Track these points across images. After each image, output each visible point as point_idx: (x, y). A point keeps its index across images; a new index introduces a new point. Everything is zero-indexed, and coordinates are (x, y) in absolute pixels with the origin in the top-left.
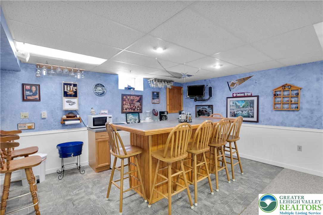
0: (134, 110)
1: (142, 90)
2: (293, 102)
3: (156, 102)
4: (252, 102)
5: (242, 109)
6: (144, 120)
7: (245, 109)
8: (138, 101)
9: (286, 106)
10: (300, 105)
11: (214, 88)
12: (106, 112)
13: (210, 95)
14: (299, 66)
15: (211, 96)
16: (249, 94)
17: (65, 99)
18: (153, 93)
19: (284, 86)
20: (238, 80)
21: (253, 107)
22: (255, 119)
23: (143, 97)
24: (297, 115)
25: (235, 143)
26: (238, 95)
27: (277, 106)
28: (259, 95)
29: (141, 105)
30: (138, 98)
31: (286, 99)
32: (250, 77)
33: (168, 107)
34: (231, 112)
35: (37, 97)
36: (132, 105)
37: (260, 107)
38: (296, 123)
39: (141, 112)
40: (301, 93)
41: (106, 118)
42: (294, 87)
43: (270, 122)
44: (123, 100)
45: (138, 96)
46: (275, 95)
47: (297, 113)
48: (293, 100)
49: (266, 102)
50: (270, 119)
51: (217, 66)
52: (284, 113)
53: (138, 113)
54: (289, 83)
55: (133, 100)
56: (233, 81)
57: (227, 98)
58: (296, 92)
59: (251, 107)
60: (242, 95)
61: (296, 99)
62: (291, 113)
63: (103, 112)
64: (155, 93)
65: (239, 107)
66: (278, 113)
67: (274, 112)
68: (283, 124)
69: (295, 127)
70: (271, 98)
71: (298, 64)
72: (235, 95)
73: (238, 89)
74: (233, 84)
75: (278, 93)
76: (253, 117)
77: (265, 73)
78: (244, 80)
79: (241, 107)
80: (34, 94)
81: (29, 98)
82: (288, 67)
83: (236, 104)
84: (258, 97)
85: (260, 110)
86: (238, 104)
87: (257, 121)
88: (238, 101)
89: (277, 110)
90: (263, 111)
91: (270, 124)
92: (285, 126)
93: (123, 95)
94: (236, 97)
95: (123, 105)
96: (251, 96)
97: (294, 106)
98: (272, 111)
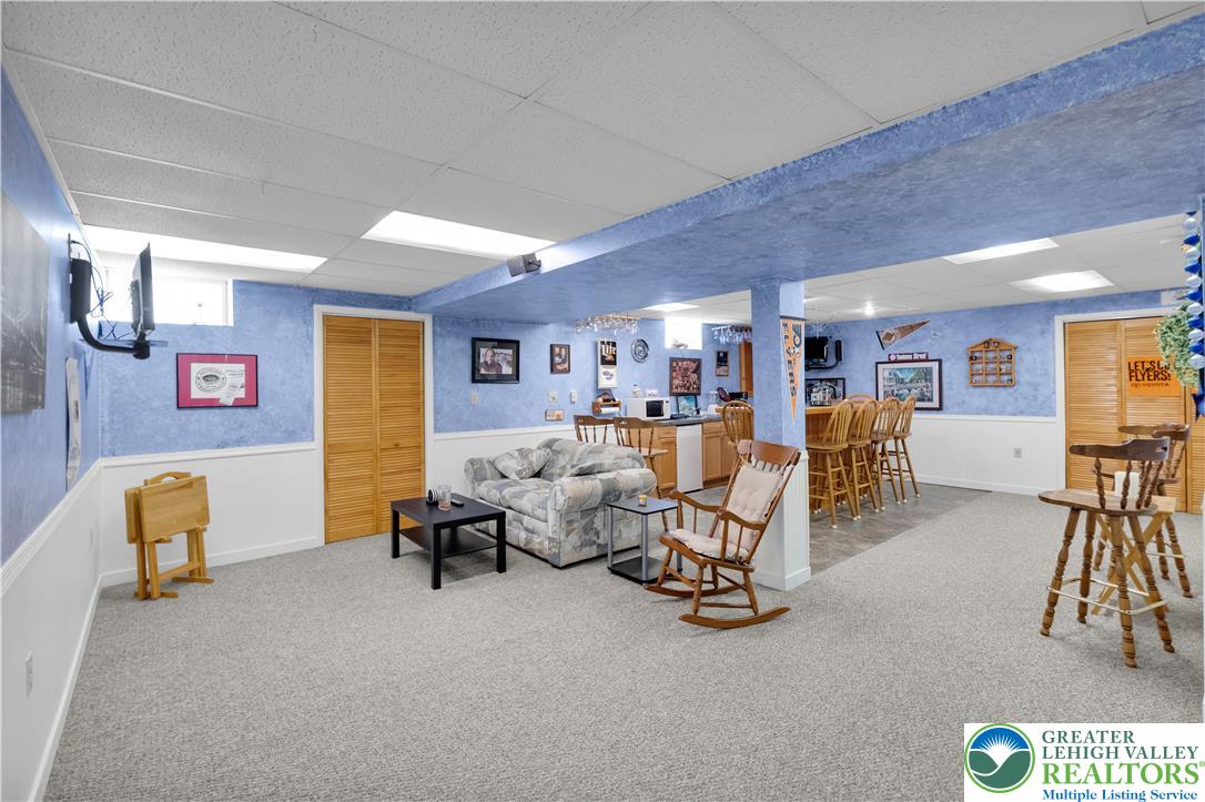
0: (689, 389)
1: (701, 348)
2: (1003, 371)
3: (722, 373)
4: (928, 372)
5: (908, 385)
6: (706, 410)
7: (914, 385)
8: (695, 372)
9: (991, 379)
10: (1016, 377)
11: (846, 343)
12: (655, 392)
13: (839, 357)
14: (1011, 307)
15: (841, 360)
16: (923, 356)
17: (602, 369)
18: (718, 353)
19: (987, 343)
20: (899, 329)
21: (931, 381)
22: (935, 404)
23: (703, 362)
24: (1011, 394)
25: (903, 442)
26: (900, 358)
27: (977, 378)
28: (942, 358)
29: (699, 378)
30: (694, 365)
31: (992, 366)
32: (923, 323)
33: (744, 382)
34: (885, 392)
35: (566, 365)
36: (686, 379)
37: (945, 380)
38: (1009, 409)
39: (699, 394)
40: (1016, 356)
41: (662, 402)
42: (1004, 343)
43: (964, 408)
44: (672, 369)
45: (694, 361)
46: (971, 358)
47: (1010, 390)
48: (1003, 367)
49: (956, 371)
50: (964, 402)
51: (869, 311)
52: (989, 390)
53: (695, 395)
54: (995, 337)
55: (687, 369)
56: (887, 331)
57: (877, 363)
58: (1008, 353)
59: (926, 381)
60: (909, 357)
61: (1009, 365)
62: (1000, 390)
63: (649, 392)
64: (721, 355)
65: (902, 381)
66: (979, 390)
67: (972, 390)
68: (988, 411)
69: (1009, 415)
70: (964, 365)
71: (1010, 303)
72: (893, 358)
73: (900, 347)
74: (889, 336)
75: (977, 355)
76: (930, 400)
77: (951, 317)
78: (912, 328)
79: (907, 380)
80: (563, 362)
81: (558, 367)
82: (994, 309)
83: (896, 375)
84: (940, 361)
85: (945, 387)
86: (901, 376)
87: (940, 408)
88: (901, 370)
89: (976, 386)
90: (950, 388)
91: (964, 413)
92: (992, 414)
93: (672, 360)
94: (896, 362)
95: (672, 378)
96: (927, 360)
97: (1006, 378)
98: (967, 387)
